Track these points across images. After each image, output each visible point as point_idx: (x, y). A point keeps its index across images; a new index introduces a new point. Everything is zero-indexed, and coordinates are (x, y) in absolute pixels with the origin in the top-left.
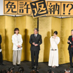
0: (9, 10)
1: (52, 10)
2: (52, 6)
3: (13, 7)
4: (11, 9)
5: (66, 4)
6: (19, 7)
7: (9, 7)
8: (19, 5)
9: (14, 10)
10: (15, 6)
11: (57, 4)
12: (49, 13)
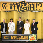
0: (4, 8)
1: (30, 7)
2: (29, 5)
3: (6, 6)
4: (5, 7)
5: (38, 4)
6: (10, 6)
7: (4, 6)
8: (9, 5)
9: (7, 8)
10: (7, 5)
11: (32, 4)
12: (28, 9)
